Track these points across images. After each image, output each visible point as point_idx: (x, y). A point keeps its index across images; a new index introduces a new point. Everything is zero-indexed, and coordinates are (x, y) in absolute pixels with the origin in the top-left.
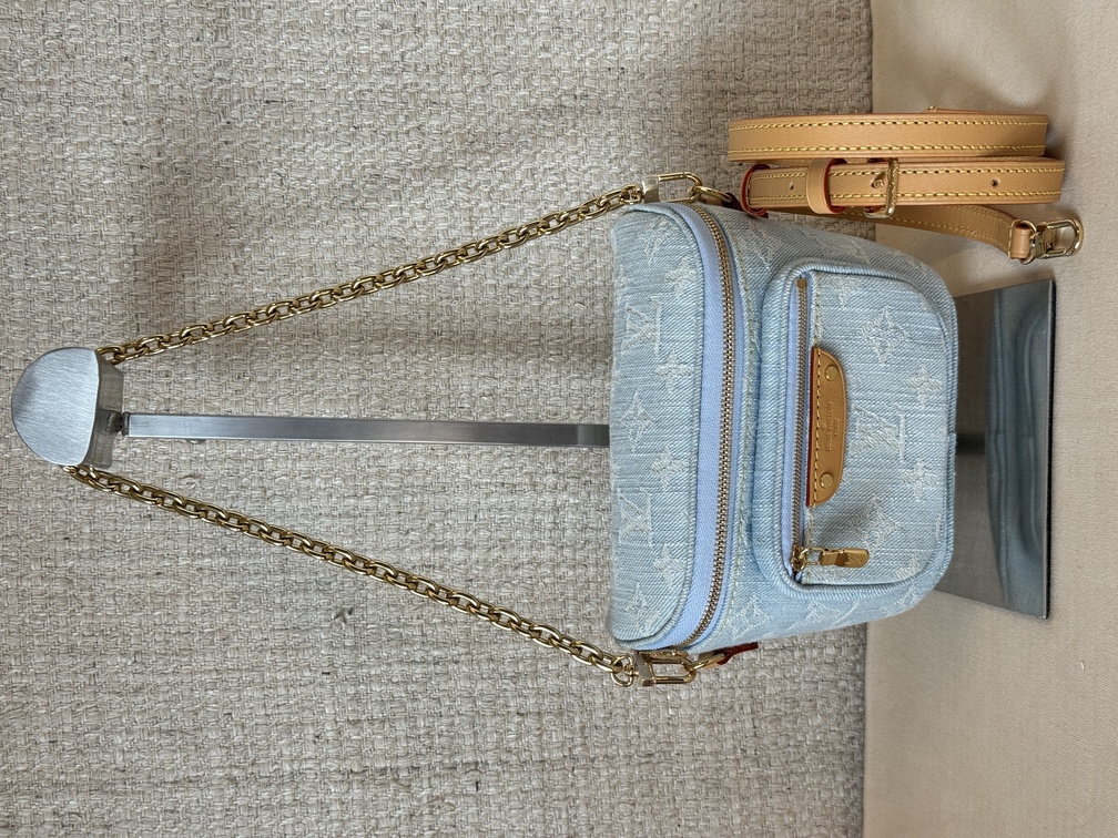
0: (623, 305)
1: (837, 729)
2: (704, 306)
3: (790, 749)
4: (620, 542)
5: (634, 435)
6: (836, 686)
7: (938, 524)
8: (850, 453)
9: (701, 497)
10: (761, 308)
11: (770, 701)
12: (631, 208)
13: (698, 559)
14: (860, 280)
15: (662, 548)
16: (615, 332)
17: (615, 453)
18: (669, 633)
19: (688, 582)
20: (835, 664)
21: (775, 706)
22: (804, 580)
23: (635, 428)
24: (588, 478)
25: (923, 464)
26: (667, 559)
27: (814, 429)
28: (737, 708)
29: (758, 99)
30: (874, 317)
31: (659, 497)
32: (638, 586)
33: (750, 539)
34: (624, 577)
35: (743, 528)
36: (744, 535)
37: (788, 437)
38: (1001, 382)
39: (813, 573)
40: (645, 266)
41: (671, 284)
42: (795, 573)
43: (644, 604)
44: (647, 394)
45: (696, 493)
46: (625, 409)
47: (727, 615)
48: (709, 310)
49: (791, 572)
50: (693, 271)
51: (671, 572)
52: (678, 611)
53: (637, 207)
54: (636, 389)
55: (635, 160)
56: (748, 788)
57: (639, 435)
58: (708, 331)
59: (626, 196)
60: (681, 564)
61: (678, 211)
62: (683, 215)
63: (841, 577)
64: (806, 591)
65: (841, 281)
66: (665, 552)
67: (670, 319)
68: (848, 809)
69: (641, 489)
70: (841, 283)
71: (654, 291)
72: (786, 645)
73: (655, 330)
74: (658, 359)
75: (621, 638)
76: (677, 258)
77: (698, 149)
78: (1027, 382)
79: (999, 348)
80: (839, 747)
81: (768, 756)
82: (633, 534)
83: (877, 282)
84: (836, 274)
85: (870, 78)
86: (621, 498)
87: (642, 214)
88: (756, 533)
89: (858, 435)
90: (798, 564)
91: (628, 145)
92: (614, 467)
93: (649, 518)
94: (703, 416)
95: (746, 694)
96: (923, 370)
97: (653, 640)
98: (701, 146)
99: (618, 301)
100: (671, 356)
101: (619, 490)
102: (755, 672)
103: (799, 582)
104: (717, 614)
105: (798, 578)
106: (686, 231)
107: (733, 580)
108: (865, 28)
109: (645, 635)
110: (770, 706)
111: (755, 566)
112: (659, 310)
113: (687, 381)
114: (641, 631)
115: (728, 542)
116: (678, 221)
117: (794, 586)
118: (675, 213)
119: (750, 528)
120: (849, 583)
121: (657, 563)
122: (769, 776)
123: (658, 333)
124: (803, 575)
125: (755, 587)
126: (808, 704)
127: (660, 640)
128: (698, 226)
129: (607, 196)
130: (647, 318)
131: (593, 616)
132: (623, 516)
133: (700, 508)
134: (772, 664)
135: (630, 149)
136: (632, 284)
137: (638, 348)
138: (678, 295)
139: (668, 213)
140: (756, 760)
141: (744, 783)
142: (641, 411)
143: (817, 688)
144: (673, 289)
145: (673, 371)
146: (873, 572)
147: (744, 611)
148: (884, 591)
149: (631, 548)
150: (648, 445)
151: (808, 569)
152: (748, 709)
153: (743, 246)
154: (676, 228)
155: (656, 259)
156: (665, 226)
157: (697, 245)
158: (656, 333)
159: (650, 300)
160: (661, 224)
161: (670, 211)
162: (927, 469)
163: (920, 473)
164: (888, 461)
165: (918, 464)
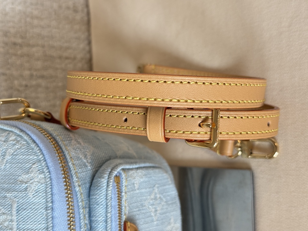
2: (52, 202)
41: (24, 186)
48: (56, 205)
50: (42, 176)
58: (56, 221)
61: (24, 129)
62: (29, 133)
65: (135, 174)
67: (24, 213)
71: (8, 190)
73: (12, 221)
76: (27, 165)
83: (151, 171)
106: (33, 145)
112: (15, 206)
116: (26, 137)
118: (22, 131)
123: (15, 224)
128: (43, 142)
138: (30, 195)
139: (16, 131)
144: (26, 189)
153: (73, 154)
154: (24, 143)
155: (8, 166)
156: (14, 140)
157: (44, 156)
158: (13, 223)
159: (5, 197)
160: (10, 139)
161: (19, 130)
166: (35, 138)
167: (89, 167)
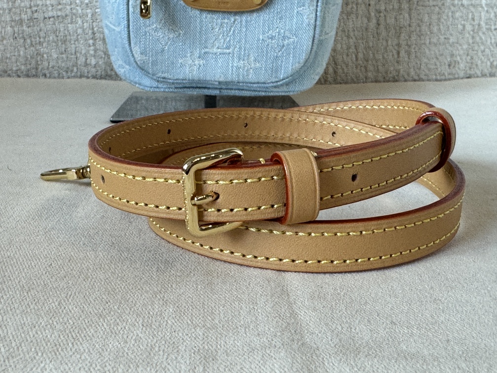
1: (50, 66)
3: (38, 39)
6: (73, 66)
8: (209, 16)
11: (64, 27)
14: (313, 21)
20: (86, 65)
21: (62, 30)
25: (201, 64)
28: (60, 7)
29: (407, 15)
30: (290, 31)
56: (15, 13)
65: (313, 8)
68: (6, 72)
70: (312, 8)
72: (96, 35)
80: (40, 67)
81: (34, 26)
84: (317, 6)
85: (415, 80)
89: (219, 21)
95: (68, 12)
96: (258, 65)
102: (80, 17)
108: (443, 77)
110: (61, 27)
122: (22, 26)
126: (63, 50)
134: (85, 27)
140: (31, 19)
141: (18, 11)
143: (72, 55)
152: (59, 13)
162: (199, 68)
163: (197, 62)
164: (203, 42)
165: (202, 61)
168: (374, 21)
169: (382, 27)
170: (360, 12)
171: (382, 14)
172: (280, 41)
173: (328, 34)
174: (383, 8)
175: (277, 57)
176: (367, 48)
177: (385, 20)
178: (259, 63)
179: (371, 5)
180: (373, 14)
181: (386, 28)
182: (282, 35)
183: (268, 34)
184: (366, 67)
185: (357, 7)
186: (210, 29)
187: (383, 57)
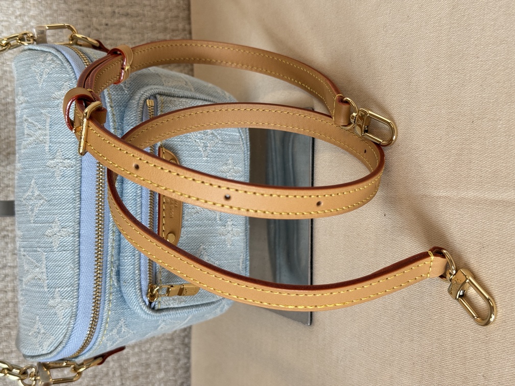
0: (21, 117)
1: (173, 378)
4: (24, 286)
5: (32, 210)
7: (241, 261)
8: (186, 218)
9: (82, 254)
10: (123, 120)
12: (26, 48)
13: (81, 299)
15: (54, 292)
16: (17, 136)
17: (19, 223)
18: (61, 351)
19: (75, 316)
22: (157, 307)
23: (33, 205)
24: (5, 233)
25: (231, 223)
26: (58, 300)
27: (161, 203)
31: (51, 255)
32: (38, 318)
33: (119, 281)
34: (27, 312)
35: (114, 274)
36: (114, 278)
37: (144, 209)
38: (275, 168)
39: (162, 302)
40: (37, 89)
41: (57, 102)
42: (150, 303)
43: (42, 331)
44: (41, 181)
45: (79, 252)
46: (25, 191)
47: (103, 335)
49: (147, 303)
51: (62, 308)
52: (68, 336)
53: (31, 47)
54: (33, 177)
55: (34, 17)
57: (36, 210)
59: (22, 39)
60: (69, 303)
61: (61, 50)
62: (64, 53)
63: (181, 302)
64: (158, 314)
65: (177, 101)
66: (57, 295)
69: (38, 249)
70: (177, 103)
71: (44, 107)
73: (46, 135)
74: (48, 156)
75: (27, 354)
76: (60, 83)
77: (78, 12)
78: (291, 167)
79: (273, 146)
82: (33, 282)
84: (173, 97)
86: (24, 255)
87: (34, 52)
88: (123, 277)
90: (152, 296)
91: (28, 7)
92: (19, 233)
93: (44, 270)
94: (83, 197)
96: (230, 161)
97: (50, 356)
98: (80, 10)
99: (18, 114)
100: (58, 154)
101: (22, 249)
103: (153, 309)
104: (96, 335)
105: (153, 305)
106: (66, 64)
107: (107, 311)
109: (44, 352)
111: (122, 299)
112: (48, 120)
113: (69, 172)
114: (40, 350)
115: (103, 285)
116: (60, 57)
117: (150, 312)
118: (58, 51)
119: (118, 273)
120: (186, 305)
121: (51, 302)
123: (48, 137)
124: (157, 304)
125: (123, 313)
127: (55, 356)
128: (75, 60)
129: (8, 39)
130: (39, 126)
131: (12, 325)
132: (26, 267)
133: (82, 262)
135: (29, 10)
136: (27, 102)
137: (34, 148)
139: (53, 51)
142: (37, 193)
144: (58, 105)
145: (60, 164)
146: (202, 297)
147: (115, 331)
148: (208, 308)
149: (31, 291)
150: (43, 218)
151: (160, 299)
154: (59, 62)
155: (45, 84)
156: (50, 60)
157: (75, 74)
158: (47, 137)
159: (42, 113)
160: (48, 59)
161: (55, 50)
162: (234, 225)
163: (230, 229)
164: (210, 222)
165: (229, 223)
166: (68, 57)
167: (126, 92)
168: (124, 19)
169: (130, 11)
170: (115, 35)
171: (117, 11)
172: (208, 137)
173: (186, 82)
174: (109, 9)
175: (222, 141)
176: (153, 28)
177: (122, 6)
178: (229, 160)
179: (107, 22)
180: (116, 21)
181: (132, 6)
182: (203, 135)
183: (202, 151)
184: (173, 31)
185: (110, 39)
186: (198, 214)
187: (163, 10)
